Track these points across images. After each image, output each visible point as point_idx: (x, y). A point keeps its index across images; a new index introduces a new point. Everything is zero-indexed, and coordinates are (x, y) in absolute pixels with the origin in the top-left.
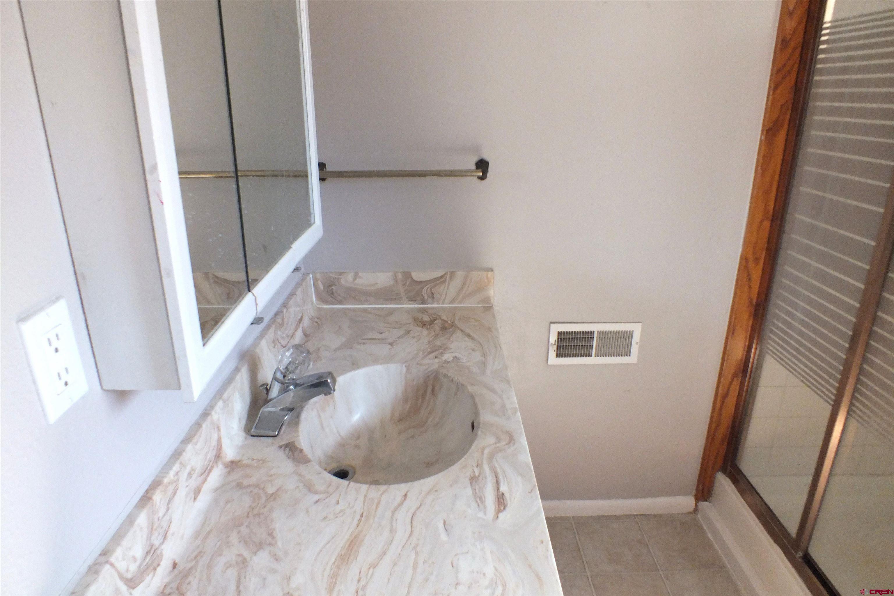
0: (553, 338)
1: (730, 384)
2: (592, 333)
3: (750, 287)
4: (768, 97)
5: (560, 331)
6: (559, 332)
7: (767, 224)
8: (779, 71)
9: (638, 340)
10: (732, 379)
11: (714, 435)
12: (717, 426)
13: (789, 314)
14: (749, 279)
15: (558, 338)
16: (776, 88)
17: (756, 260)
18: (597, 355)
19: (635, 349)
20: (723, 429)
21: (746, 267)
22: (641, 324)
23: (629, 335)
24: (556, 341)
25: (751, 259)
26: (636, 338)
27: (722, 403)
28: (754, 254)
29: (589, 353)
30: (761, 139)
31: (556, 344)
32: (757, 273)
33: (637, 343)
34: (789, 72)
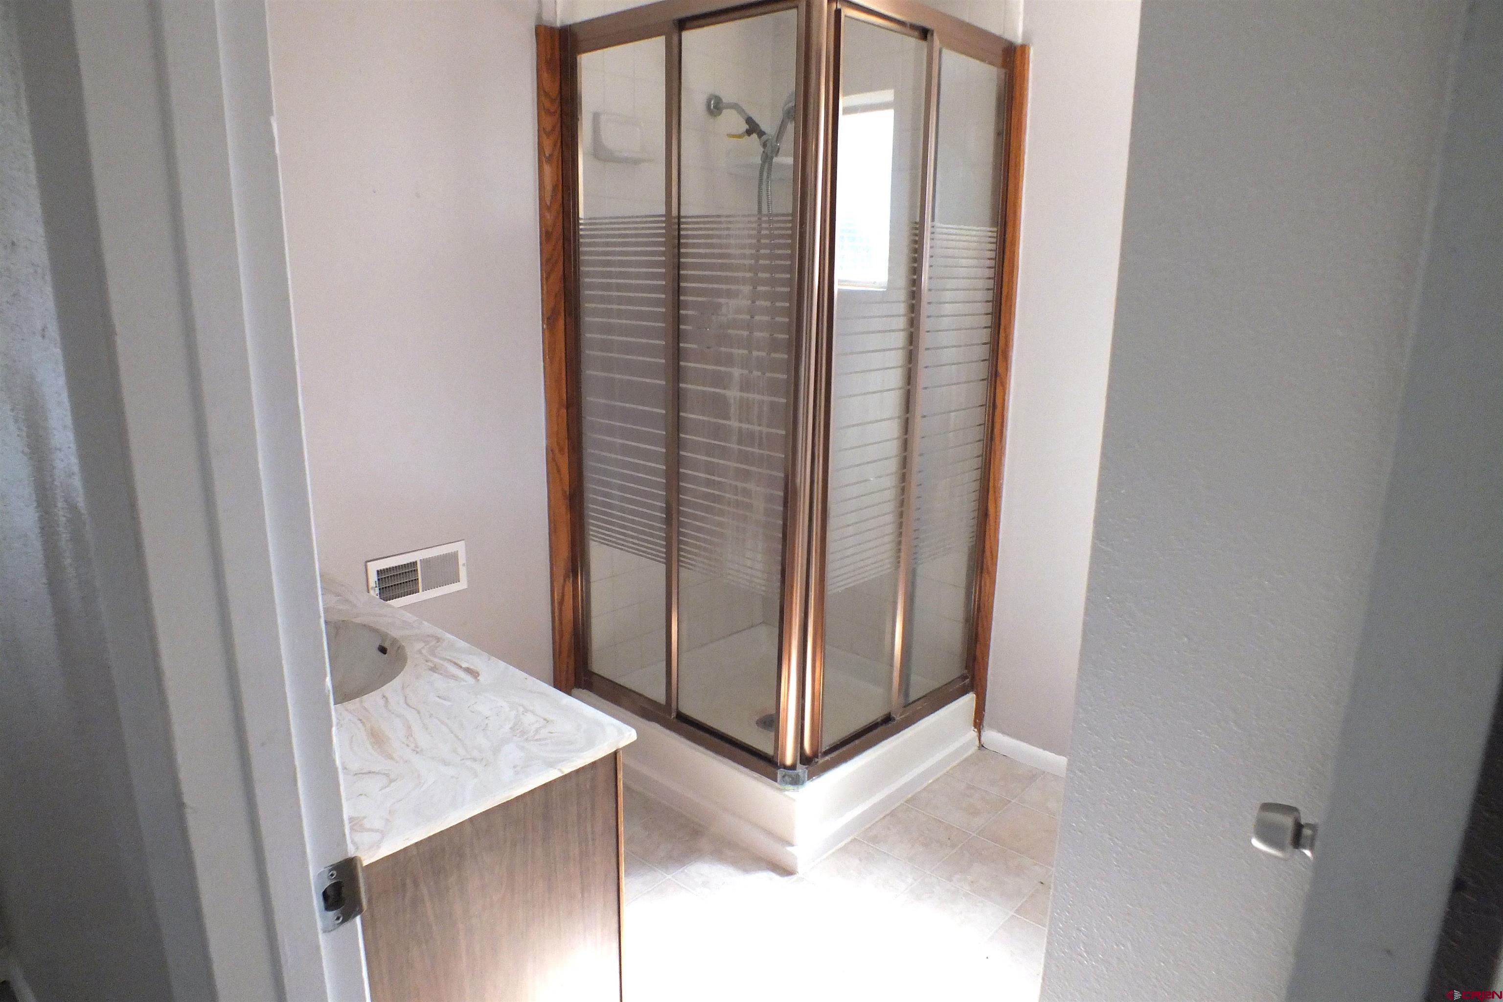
0: (373, 578)
1: (563, 587)
2: (414, 564)
3: (561, 480)
4: (542, 286)
5: (379, 569)
6: (378, 571)
7: (564, 411)
8: (548, 260)
9: (464, 562)
10: (565, 581)
11: (560, 646)
12: (561, 637)
13: (606, 495)
14: (559, 471)
15: (379, 580)
16: (547, 278)
17: (561, 450)
18: (424, 589)
19: (463, 573)
20: (568, 637)
21: (554, 459)
22: (463, 541)
23: (454, 556)
24: (377, 582)
25: (557, 451)
26: (462, 560)
27: (560, 610)
28: (558, 443)
29: (416, 589)
30: (543, 328)
31: (378, 586)
32: (564, 462)
33: (464, 565)
34: (556, 262)
